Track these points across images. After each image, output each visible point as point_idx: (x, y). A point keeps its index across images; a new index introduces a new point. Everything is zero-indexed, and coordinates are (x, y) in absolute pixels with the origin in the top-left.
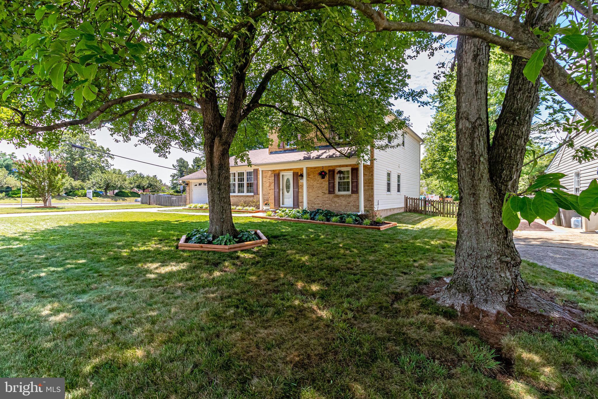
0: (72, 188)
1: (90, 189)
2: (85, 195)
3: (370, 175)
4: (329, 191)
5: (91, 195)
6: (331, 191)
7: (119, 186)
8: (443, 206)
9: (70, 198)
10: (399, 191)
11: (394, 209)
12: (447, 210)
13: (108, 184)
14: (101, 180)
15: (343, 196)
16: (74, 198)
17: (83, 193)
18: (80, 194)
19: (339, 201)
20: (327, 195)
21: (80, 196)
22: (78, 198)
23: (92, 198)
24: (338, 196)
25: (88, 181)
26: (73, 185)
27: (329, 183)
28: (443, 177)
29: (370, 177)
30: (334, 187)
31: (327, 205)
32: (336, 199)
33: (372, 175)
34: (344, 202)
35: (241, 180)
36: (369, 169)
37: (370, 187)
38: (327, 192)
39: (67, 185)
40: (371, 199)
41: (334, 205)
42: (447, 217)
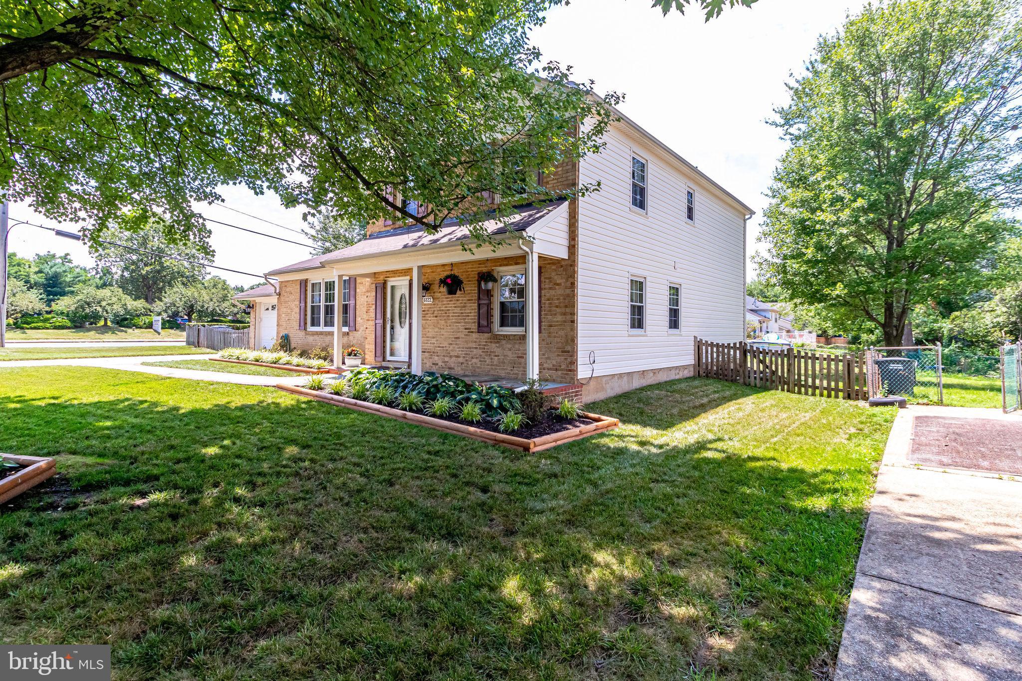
0: (127, 312)
1: (159, 314)
2: (150, 326)
3: (569, 284)
4: (479, 326)
5: (158, 326)
6: (484, 325)
7: (210, 309)
8: (789, 365)
9: (122, 331)
10: (674, 323)
11: (655, 372)
12: (799, 375)
13: (192, 306)
14: (181, 299)
15: (506, 337)
16: (130, 331)
17: (147, 321)
18: (141, 324)
19: (498, 351)
20: (475, 336)
21: (141, 328)
22: (137, 331)
23: (160, 330)
24: (497, 338)
25: (158, 302)
26: (129, 307)
27: (479, 305)
28: (803, 294)
29: (568, 291)
30: (489, 315)
31: (474, 360)
32: (493, 346)
33: (573, 285)
34: (509, 353)
35: (330, 298)
36: (565, 270)
37: (569, 317)
38: (474, 327)
39: (117, 308)
40: (569, 348)
41: (488, 361)
42: (799, 392)
